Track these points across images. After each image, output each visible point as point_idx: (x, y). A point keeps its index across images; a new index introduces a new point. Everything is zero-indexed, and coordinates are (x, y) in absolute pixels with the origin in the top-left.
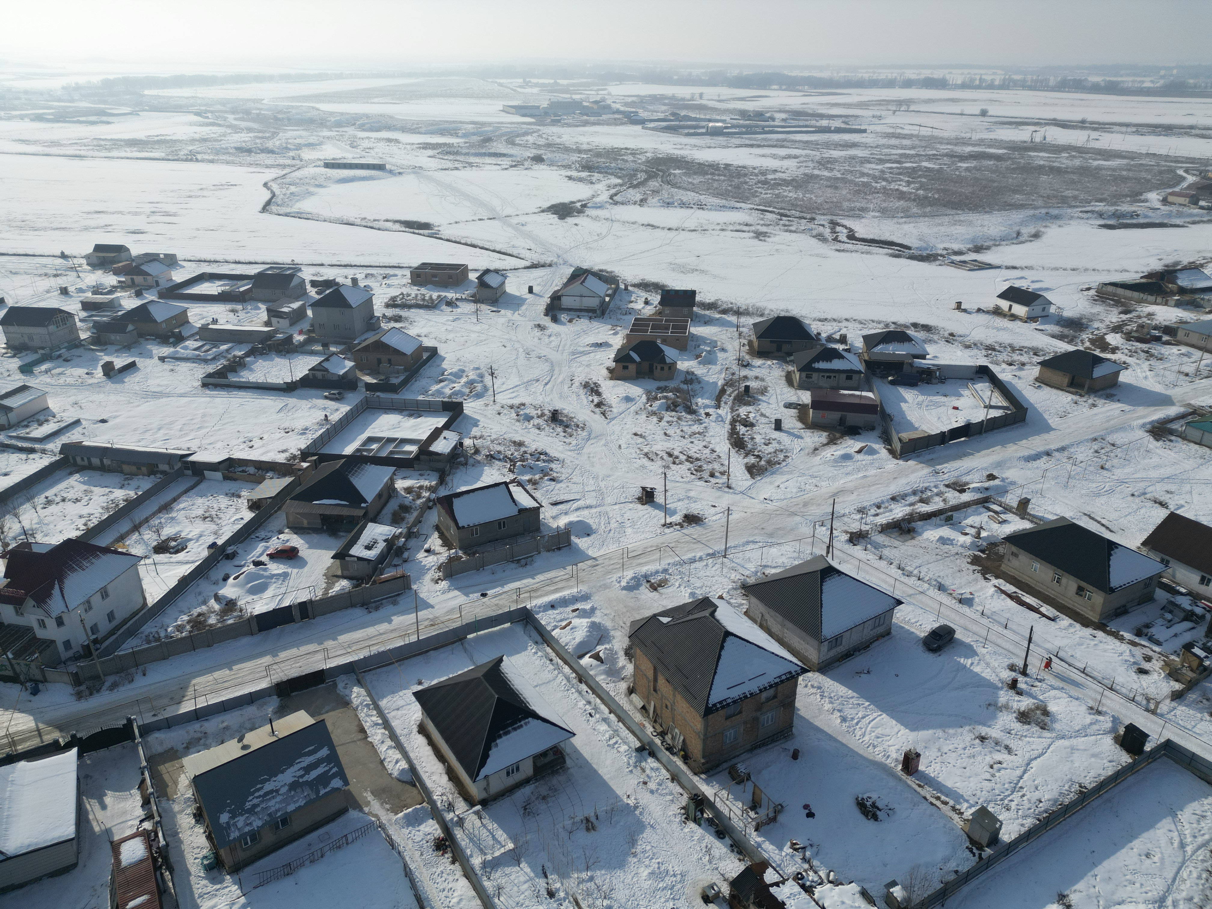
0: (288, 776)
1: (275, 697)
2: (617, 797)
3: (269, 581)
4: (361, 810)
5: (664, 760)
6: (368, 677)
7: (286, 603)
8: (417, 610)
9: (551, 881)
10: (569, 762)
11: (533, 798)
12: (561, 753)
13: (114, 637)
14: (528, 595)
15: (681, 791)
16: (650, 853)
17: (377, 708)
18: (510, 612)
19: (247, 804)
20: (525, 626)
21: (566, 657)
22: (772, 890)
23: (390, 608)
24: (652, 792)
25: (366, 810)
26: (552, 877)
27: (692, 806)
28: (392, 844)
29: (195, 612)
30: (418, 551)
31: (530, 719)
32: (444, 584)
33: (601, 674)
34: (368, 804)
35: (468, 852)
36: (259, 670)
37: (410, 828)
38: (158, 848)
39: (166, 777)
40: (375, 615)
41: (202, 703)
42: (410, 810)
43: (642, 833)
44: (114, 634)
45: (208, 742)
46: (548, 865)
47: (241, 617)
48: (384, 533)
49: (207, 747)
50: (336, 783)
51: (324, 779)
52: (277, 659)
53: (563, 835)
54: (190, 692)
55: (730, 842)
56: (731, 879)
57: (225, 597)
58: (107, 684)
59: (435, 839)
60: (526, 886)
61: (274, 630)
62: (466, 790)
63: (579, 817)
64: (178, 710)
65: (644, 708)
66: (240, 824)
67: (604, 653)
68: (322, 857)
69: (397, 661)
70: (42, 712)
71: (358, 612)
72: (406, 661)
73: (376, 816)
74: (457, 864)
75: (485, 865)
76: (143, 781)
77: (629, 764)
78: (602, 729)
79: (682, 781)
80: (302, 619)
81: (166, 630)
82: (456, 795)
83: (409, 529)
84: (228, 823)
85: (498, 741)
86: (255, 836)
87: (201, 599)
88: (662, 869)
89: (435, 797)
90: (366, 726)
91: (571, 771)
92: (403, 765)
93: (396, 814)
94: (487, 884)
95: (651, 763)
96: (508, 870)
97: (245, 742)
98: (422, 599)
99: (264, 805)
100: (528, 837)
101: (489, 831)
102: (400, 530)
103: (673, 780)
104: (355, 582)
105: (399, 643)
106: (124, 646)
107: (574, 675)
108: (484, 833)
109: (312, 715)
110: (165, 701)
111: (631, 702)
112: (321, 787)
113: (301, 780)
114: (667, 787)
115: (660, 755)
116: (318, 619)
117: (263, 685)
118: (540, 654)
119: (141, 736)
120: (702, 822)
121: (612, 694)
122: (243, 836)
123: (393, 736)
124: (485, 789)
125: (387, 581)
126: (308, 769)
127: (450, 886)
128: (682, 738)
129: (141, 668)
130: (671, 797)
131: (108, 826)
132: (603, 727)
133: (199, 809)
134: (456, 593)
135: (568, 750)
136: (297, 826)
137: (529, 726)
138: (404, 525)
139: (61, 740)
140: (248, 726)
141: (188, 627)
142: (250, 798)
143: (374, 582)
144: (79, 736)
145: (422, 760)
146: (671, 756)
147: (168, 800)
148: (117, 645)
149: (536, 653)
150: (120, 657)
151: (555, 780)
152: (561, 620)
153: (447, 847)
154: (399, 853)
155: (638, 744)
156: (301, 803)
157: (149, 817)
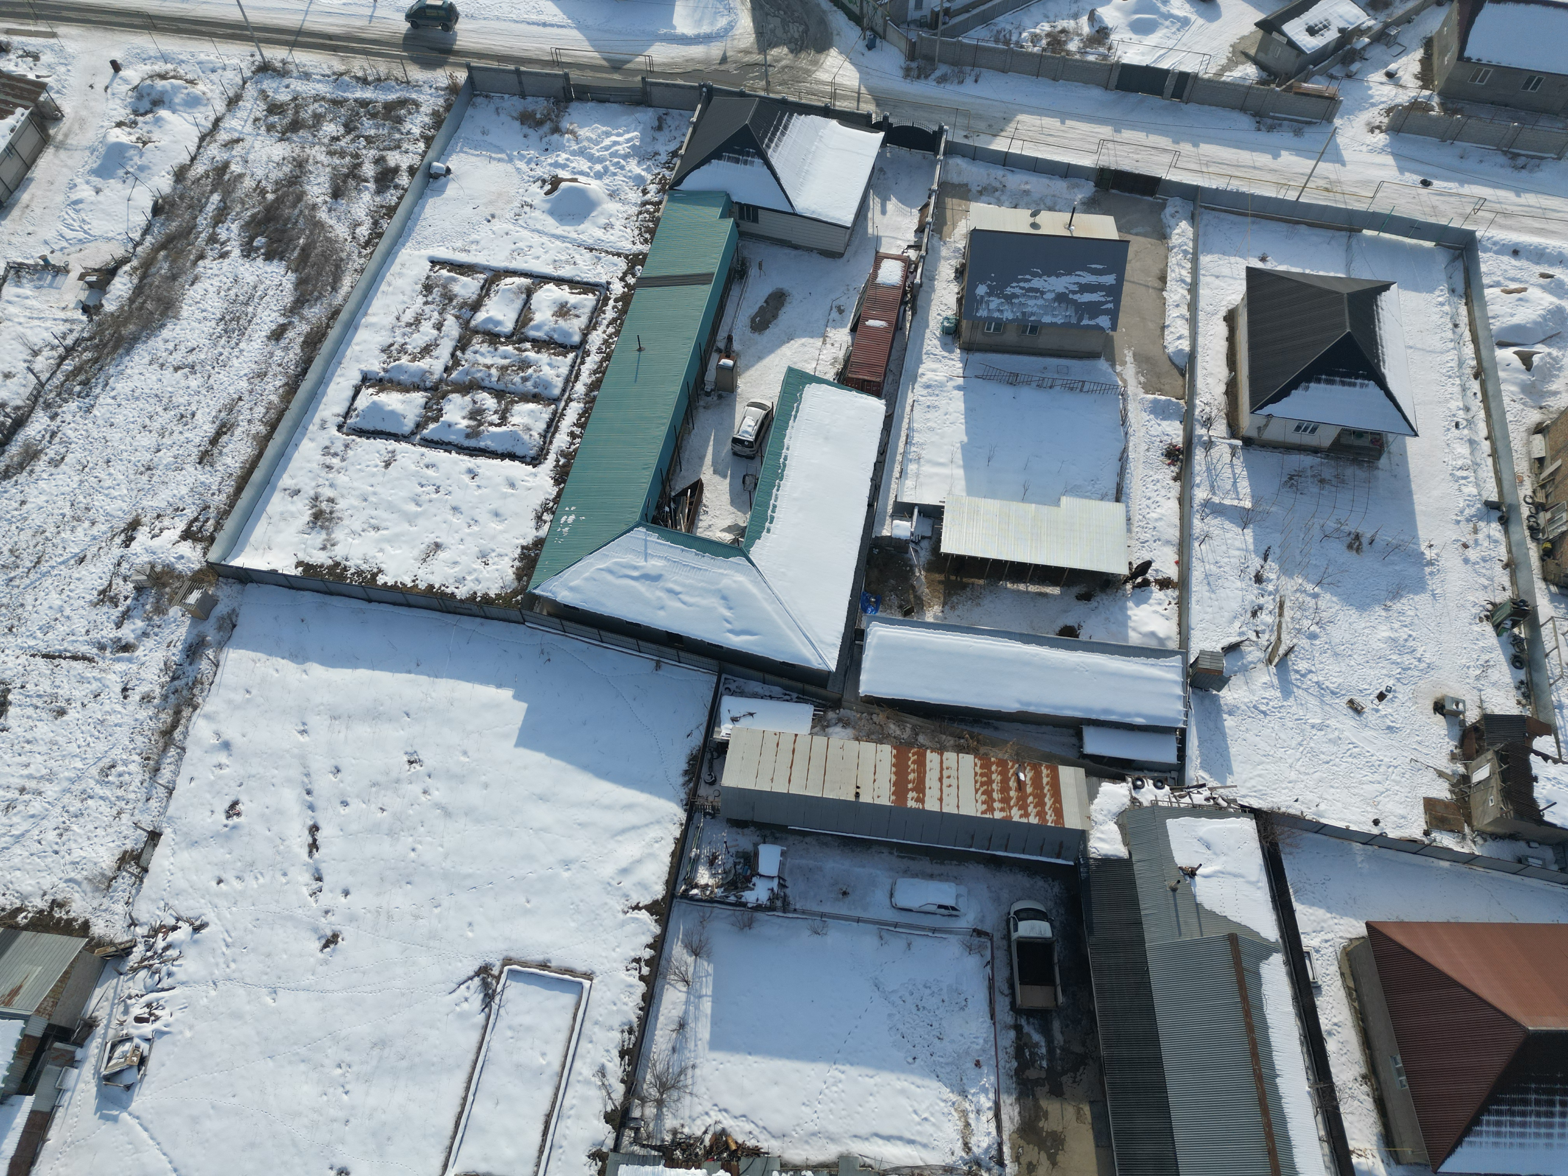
0: (1060, 284)
1: (1092, 184)
2: (1415, 537)
3: (1161, 21)
4: (1113, 365)
5: (1515, 537)
6: (1207, 217)
7: (1164, 65)
8: (1321, 156)
9: (1267, 567)
10: (1383, 462)
11: (1309, 473)
12: (1382, 446)
13: (966, 15)
14: (1491, 216)
15: (1507, 584)
16: (1408, 620)
17: (1195, 261)
18: (1445, 229)
19: (1009, 289)
20: (1455, 259)
21: (1481, 333)
22: (1532, 757)
23: (1287, 137)
24: (1466, 561)
25: (1119, 368)
26: (1271, 564)
27: (1507, 610)
28: (1124, 421)
29: (1062, 24)
30: (1377, 69)
31: (1372, 383)
32: (1381, 138)
33: (1514, 383)
34: (1124, 363)
35: (1198, 480)
36: (1091, 140)
37: (1152, 416)
38: (912, 283)
39: (949, 213)
40: (1263, 137)
41: (1016, 149)
42: (1163, 398)
43: (1416, 594)
44: (968, 11)
45: (1003, 198)
46: (1276, 551)
47: (1105, 57)
48: (1347, 17)
49: (999, 203)
50: (1104, 321)
51: (1094, 309)
52: (1118, 137)
53: (1316, 532)
54: (1010, 129)
55: (1523, 678)
56: (1489, 712)
57: (1101, 20)
58: (938, 73)
59: (1171, 444)
60: (1237, 553)
61: (1134, 94)
62: (1237, 415)
63: (1351, 527)
64: (990, 143)
65: (1541, 461)
66: (992, 306)
67: (1542, 359)
68: (1051, 387)
69: (1253, 216)
70: (869, 74)
71: (1245, 121)
72: (1264, 221)
73: (1125, 381)
74: (1178, 484)
75: (1206, 504)
76: (927, 205)
77: (1462, 512)
78: (1459, 450)
79: (1519, 574)
80: (1173, 96)
81: (1020, 34)
82: (1223, 414)
83: (1387, 26)
84: (982, 297)
85: (1312, 385)
86: (1000, 326)
87: (1074, 8)
88: (1409, 644)
89: (1197, 402)
90: (1171, 276)
91: (1380, 474)
92: (1185, 345)
93: (1147, 392)
94: (1196, 522)
95: (1495, 529)
96: (1228, 525)
97: (1038, 219)
98: (1337, 146)
99: (1022, 300)
100: (1274, 509)
101: (1234, 474)
102: (1371, 23)
103: (1506, 566)
104: (1264, 75)
105: (1270, 192)
106: (971, 33)
107: (1474, 363)
108: (1227, 473)
109: (1119, 229)
110: (982, 125)
111: (1528, 443)
112: (1086, 316)
113: (1071, 296)
114: (1491, 568)
115: (1513, 528)
116: (1192, 107)
117: (1087, 161)
118: (1446, 308)
119: (945, 154)
120: (1505, 635)
121: (1509, 417)
122: (990, 319)
123: (1193, 306)
124: (1259, 428)
125: (1307, 95)
126: (1085, 288)
127: (1158, 499)
128: (1564, 528)
129: (977, 70)
130: (1486, 583)
131: (880, 234)
132: (1463, 450)
133: (963, 265)
134: (1390, 160)
135: (1393, 448)
136: (1044, 341)
137: (1364, 389)
138: (1382, 17)
139: (874, 116)
140: (1049, 202)
141: (1044, 42)
142: (1014, 284)
143: (1289, 89)
144: (891, 120)
145: (1209, 352)
146: (1528, 540)
147: (941, 239)
148: (965, 27)
149: (1442, 304)
150: (963, 45)
151: (1350, 471)
152: (1513, 280)
153: (1178, 459)
154: (1126, 434)
155: (1494, 497)
156: (1059, 320)
157: (917, 247)
